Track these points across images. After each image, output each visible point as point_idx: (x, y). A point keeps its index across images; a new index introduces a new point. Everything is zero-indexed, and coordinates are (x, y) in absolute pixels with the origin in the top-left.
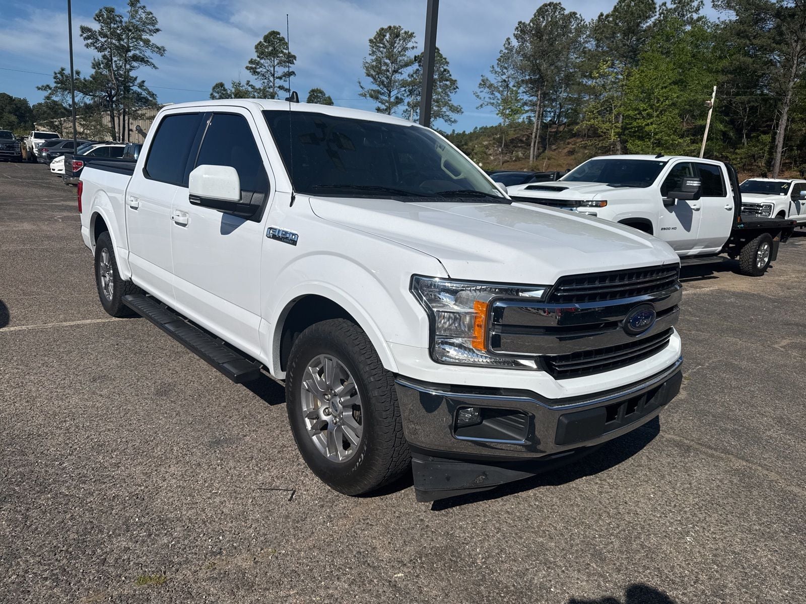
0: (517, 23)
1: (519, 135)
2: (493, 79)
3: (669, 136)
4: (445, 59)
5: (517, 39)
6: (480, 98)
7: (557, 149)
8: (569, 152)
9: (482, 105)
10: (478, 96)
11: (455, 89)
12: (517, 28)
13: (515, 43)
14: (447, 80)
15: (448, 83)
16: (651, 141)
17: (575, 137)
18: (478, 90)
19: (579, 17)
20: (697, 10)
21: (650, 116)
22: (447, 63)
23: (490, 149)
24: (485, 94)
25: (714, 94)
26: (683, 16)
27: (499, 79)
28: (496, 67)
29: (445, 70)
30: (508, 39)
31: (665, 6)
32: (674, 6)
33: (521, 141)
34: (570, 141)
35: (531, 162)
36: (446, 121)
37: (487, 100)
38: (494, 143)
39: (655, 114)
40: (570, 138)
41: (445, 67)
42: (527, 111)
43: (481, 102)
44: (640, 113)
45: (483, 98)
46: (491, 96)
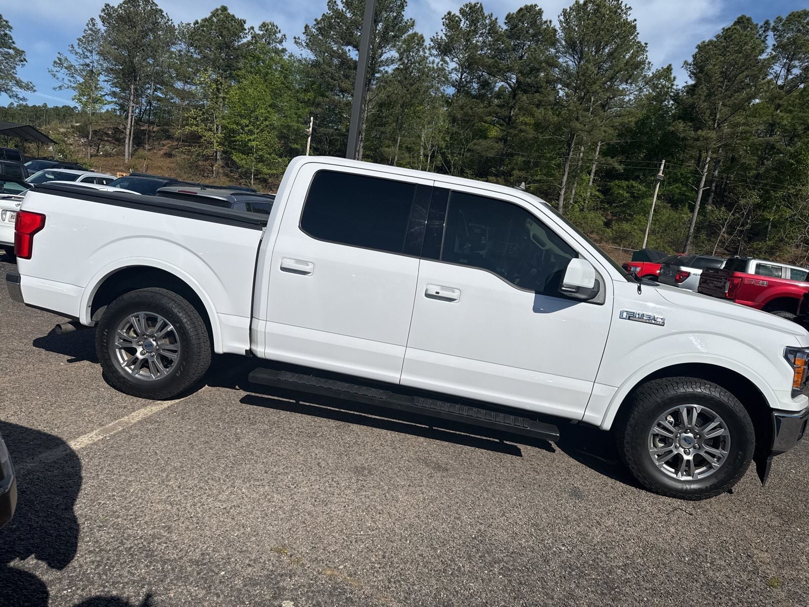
0: (104, 5)
1: (102, 128)
2: (74, 60)
3: (270, 154)
4: (7, 22)
5: (103, 22)
6: (58, 78)
7: (152, 149)
8: (165, 154)
9: (60, 87)
10: (54, 76)
11: (22, 61)
12: (104, 10)
13: (100, 25)
14: (10, 48)
15: (11, 51)
16: (254, 156)
17: (168, 139)
18: (52, 68)
19: (165, 15)
20: (281, 42)
21: (251, 132)
22: (11, 28)
23: (69, 138)
24: (62, 73)
25: (311, 124)
26: (269, 43)
27: (82, 62)
28: (76, 47)
29: (6, 35)
30: (92, 19)
31: (253, 30)
32: (261, 33)
33: (107, 134)
34: (164, 142)
35: (126, 160)
36: (10, 97)
37: (66, 81)
38: (74, 132)
39: (256, 131)
40: (165, 140)
41: (7, 32)
42: (109, 103)
43: (60, 84)
44: (243, 129)
45: (61, 79)
46: (72, 79)
